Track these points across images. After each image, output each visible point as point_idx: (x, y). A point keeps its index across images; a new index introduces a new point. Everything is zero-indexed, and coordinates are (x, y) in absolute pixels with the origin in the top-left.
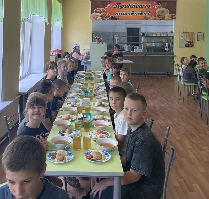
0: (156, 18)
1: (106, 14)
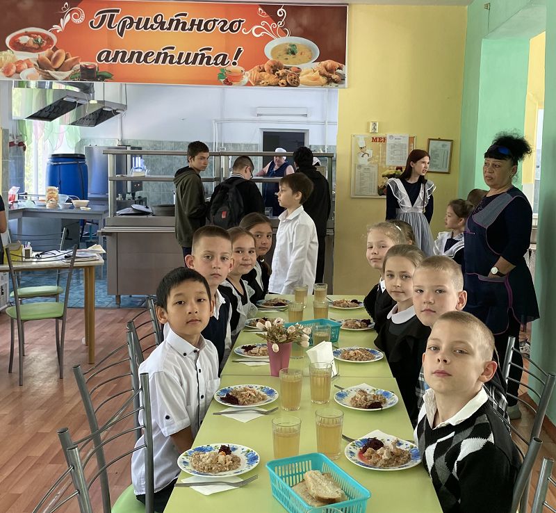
0: (266, 75)
1: (57, 58)
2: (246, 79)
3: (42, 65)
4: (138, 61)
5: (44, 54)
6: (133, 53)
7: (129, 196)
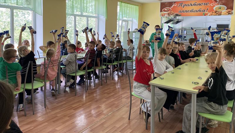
1: (171, 12)
2: (209, 14)
3: (168, 14)
4: (186, 12)
5: (169, 12)
6: (185, 11)
7: (183, 39)
